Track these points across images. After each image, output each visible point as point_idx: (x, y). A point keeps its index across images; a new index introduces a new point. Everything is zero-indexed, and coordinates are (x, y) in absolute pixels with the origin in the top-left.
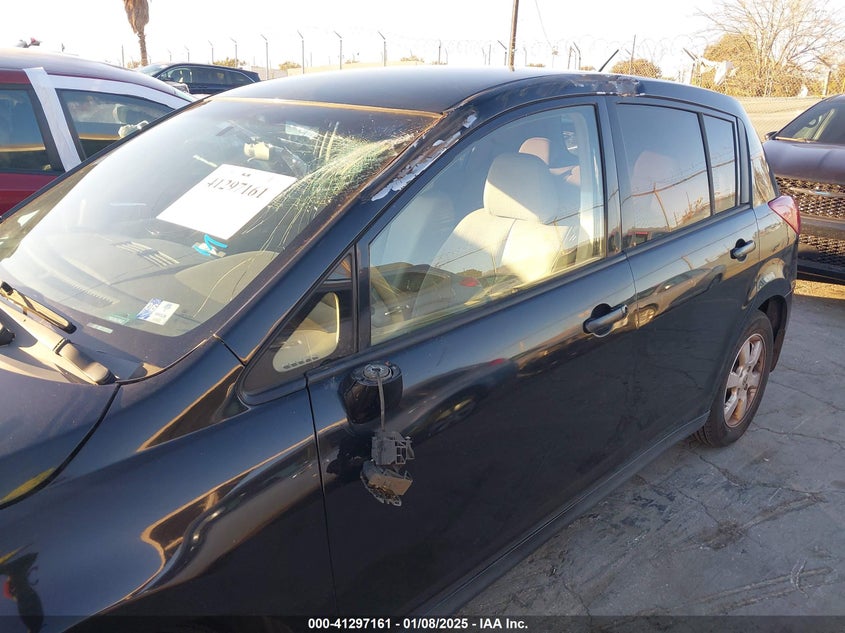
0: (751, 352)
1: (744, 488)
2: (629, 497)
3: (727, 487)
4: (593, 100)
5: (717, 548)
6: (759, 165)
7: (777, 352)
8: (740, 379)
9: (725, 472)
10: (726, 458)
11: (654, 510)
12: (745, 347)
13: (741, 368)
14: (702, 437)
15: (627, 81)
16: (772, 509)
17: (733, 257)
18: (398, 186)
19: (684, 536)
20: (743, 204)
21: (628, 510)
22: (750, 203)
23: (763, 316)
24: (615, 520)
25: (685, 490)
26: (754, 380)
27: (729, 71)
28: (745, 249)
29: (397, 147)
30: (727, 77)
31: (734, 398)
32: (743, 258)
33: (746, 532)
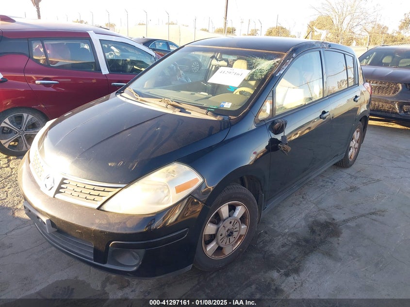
0: (357, 135)
1: (356, 178)
2: (321, 180)
3: (351, 178)
4: (319, 49)
5: (351, 192)
6: (360, 72)
7: (364, 137)
8: (353, 144)
9: (349, 174)
10: (349, 171)
11: (330, 184)
12: (355, 133)
13: (354, 140)
14: (341, 163)
15: (326, 43)
16: (365, 183)
17: (354, 101)
18: (281, 72)
19: (340, 189)
20: (356, 84)
21: (322, 183)
22: (358, 84)
23: (360, 123)
24: (318, 186)
25: (338, 179)
26: (357, 145)
27: (327, 34)
28: (358, 99)
29: (277, 62)
30: (327, 37)
31: (351, 151)
32: (357, 101)
33: (359, 188)
